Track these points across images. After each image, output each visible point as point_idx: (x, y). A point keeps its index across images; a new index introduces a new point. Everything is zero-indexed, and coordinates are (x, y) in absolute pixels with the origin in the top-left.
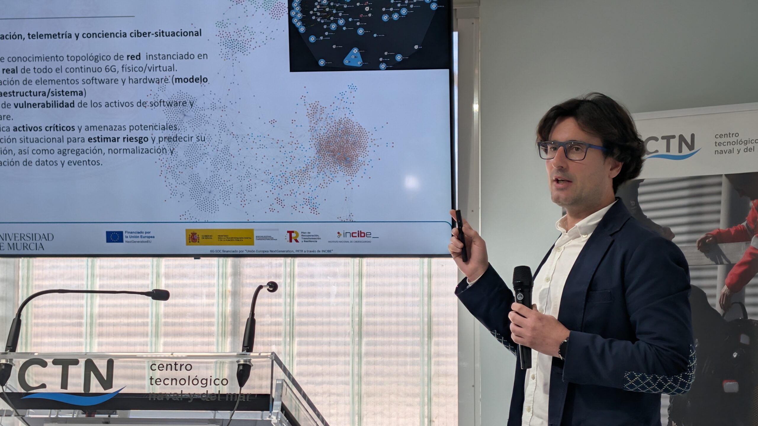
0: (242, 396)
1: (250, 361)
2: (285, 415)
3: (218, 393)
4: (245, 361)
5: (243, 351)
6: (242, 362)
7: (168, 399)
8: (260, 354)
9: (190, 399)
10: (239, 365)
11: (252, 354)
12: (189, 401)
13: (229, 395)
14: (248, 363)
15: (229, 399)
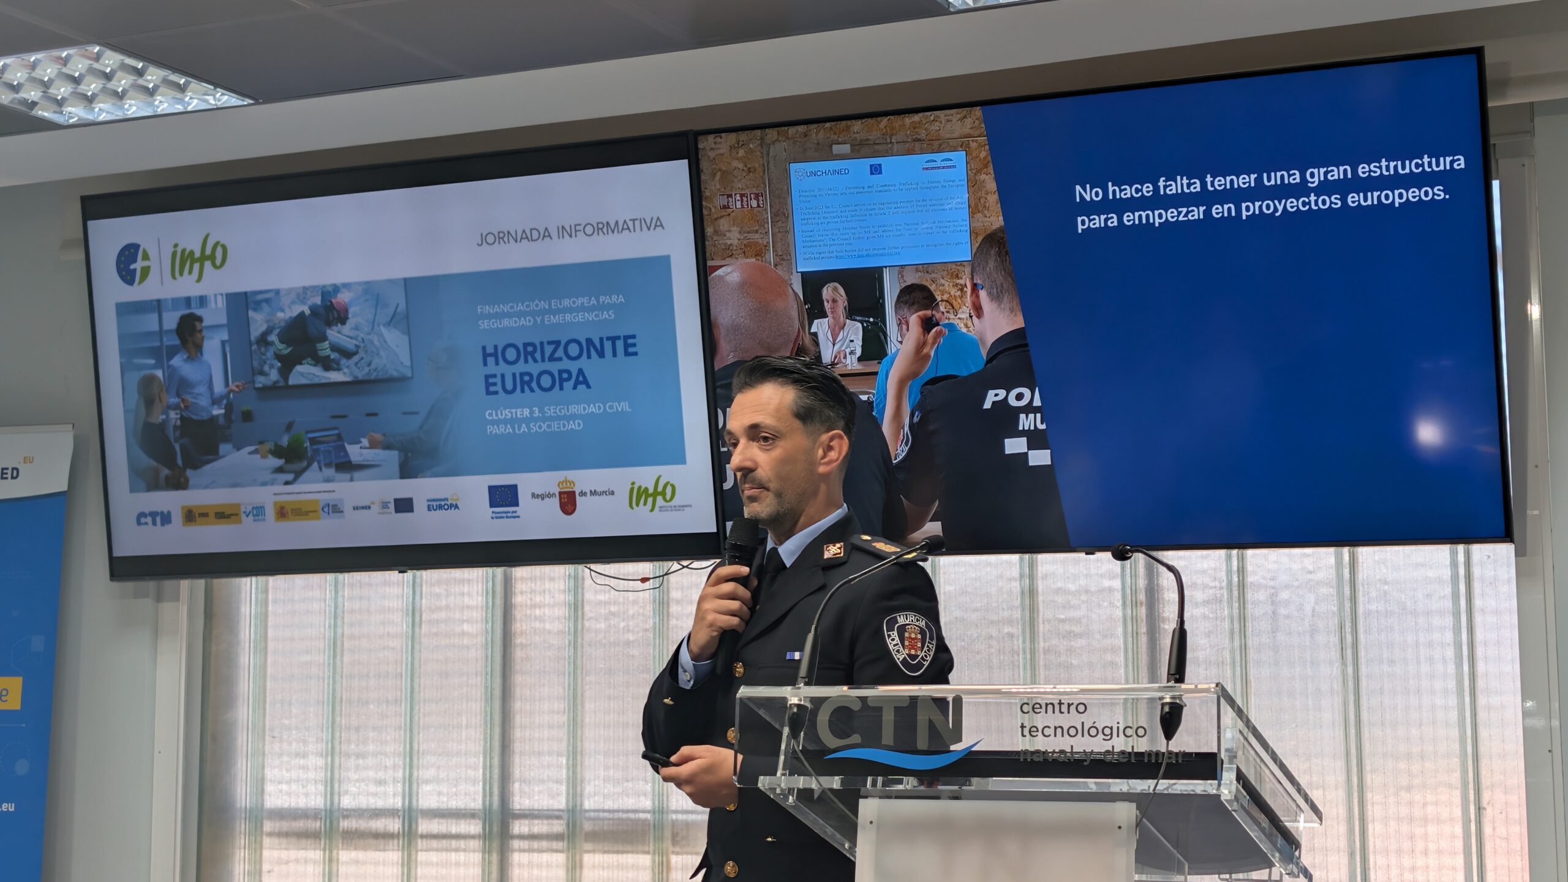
0: (1171, 755)
1: (1180, 697)
2: (1243, 787)
3: (1130, 750)
4: (1173, 698)
5: (1168, 681)
6: (1168, 700)
7: (1050, 760)
8: (1196, 686)
9: (1086, 761)
10: (1163, 705)
11: (1183, 686)
12: (1085, 763)
13: (1150, 754)
14: (1178, 701)
15: (1149, 761)
